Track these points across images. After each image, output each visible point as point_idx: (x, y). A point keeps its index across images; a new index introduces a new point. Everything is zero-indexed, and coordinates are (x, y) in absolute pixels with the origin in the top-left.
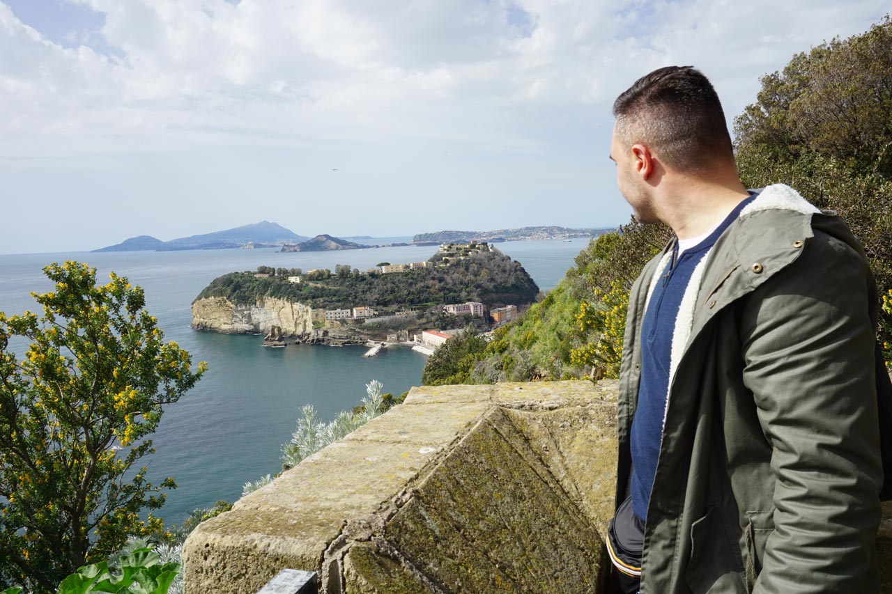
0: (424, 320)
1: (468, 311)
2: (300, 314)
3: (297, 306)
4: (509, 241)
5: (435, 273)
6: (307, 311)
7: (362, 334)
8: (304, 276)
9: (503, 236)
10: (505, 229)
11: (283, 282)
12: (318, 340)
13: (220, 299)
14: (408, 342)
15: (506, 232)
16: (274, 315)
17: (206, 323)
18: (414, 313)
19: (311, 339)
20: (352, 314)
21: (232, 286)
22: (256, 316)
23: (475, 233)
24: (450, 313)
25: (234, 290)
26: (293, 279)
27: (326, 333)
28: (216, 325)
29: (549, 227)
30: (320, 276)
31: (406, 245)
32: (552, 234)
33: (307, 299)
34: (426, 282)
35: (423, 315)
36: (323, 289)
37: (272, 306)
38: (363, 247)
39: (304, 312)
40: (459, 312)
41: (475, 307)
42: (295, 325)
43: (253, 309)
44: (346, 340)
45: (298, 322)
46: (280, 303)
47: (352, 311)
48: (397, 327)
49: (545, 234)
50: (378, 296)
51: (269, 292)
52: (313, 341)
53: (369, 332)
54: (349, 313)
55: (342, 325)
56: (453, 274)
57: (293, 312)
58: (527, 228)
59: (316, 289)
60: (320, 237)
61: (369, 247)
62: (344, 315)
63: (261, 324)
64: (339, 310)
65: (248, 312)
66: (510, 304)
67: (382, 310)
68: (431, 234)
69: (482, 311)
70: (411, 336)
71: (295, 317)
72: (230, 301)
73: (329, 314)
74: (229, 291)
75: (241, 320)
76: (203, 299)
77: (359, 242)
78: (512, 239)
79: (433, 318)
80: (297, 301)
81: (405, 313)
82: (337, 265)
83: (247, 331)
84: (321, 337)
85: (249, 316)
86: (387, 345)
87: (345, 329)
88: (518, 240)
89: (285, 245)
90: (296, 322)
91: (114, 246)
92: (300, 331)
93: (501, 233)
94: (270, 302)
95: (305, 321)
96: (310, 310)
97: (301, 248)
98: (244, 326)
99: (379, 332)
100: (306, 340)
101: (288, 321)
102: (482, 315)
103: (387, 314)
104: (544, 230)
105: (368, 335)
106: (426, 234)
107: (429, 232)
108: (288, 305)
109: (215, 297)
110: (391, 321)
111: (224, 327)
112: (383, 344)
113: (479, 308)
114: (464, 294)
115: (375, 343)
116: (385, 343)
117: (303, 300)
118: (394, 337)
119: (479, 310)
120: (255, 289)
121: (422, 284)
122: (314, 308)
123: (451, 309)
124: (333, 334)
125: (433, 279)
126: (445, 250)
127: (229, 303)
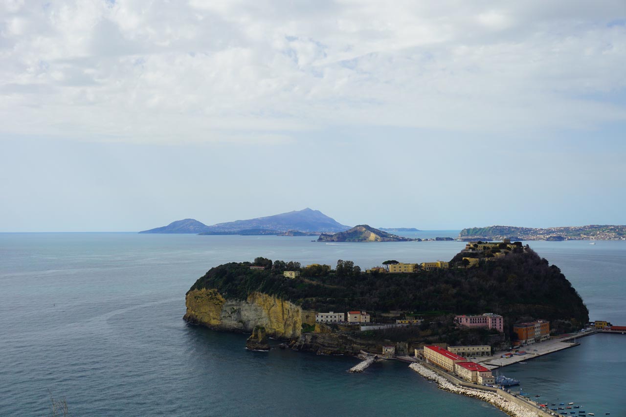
0: (429, 332)
1: (484, 324)
2: (291, 314)
3: (288, 305)
4: (569, 239)
5: (450, 275)
6: (298, 311)
7: (355, 343)
8: (301, 270)
9: (562, 234)
10: (566, 226)
11: (277, 277)
12: (306, 346)
13: (211, 291)
14: (408, 358)
15: (567, 230)
16: (264, 313)
17: (197, 316)
18: (417, 322)
19: (297, 344)
20: (346, 318)
21: (224, 278)
22: (246, 313)
23: (530, 230)
24: (463, 325)
25: (226, 283)
26: (287, 274)
27: (314, 338)
28: (206, 320)
29: (618, 226)
30: (319, 272)
31: (452, 239)
32: (621, 234)
33: (299, 297)
34: (437, 286)
35: (429, 325)
36: (318, 287)
37: (263, 303)
38: (404, 240)
39: (294, 312)
40: (471, 324)
41: (494, 320)
42: (285, 325)
43: (244, 305)
44: (336, 349)
45: (288, 322)
46: (271, 300)
47: (346, 316)
48: (394, 337)
49: (613, 234)
50: (377, 299)
51: (261, 287)
52: (300, 346)
53: (362, 342)
54: (343, 317)
55: (333, 331)
56: (472, 278)
57: (283, 311)
58: (592, 227)
59: (311, 286)
60: (358, 228)
61: (411, 240)
62: (337, 319)
63: (251, 321)
64: (331, 313)
65: (238, 307)
66: (541, 318)
67: (381, 317)
68: (480, 229)
69: (502, 324)
70: (411, 350)
71: (286, 317)
72: (221, 294)
73: (320, 316)
74: (221, 283)
75: (230, 316)
76: (196, 290)
77: (400, 235)
78: (573, 237)
79: (440, 331)
80: (288, 300)
81: (407, 322)
82: (339, 261)
83: (236, 329)
84: (308, 343)
85: (238, 312)
86: (382, 358)
87: (335, 336)
88: (579, 239)
89: (322, 234)
90: (285, 323)
91: (161, 228)
92: (289, 333)
93: (560, 231)
94: (261, 298)
95: (295, 323)
96: (300, 310)
97: (338, 238)
98: (231, 323)
99: (374, 341)
100: (293, 345)
101: (278, 321)
102: (502, 330)
103: (385, 321)
104: (611, 229)
105: (361, 344)
106: (475, 229)
107: (478, 227)
108: (278, 303)
109: (206, 289)
110: (388, 330)
111: (214, 322)
112: (376, 358)
113: (498, 321)
114: (482, 302)
115: (368, 355)
116: (379, 356)
117: (294, 299)
118: (391, 350)
119: (498, 324)
120: (248, 282)
121: (432, 288)
122: (303, 309)
123: (466, 321)
124: (322, 340)
125: (447, 282)
126: (470, 248)
127: (219, 296)
